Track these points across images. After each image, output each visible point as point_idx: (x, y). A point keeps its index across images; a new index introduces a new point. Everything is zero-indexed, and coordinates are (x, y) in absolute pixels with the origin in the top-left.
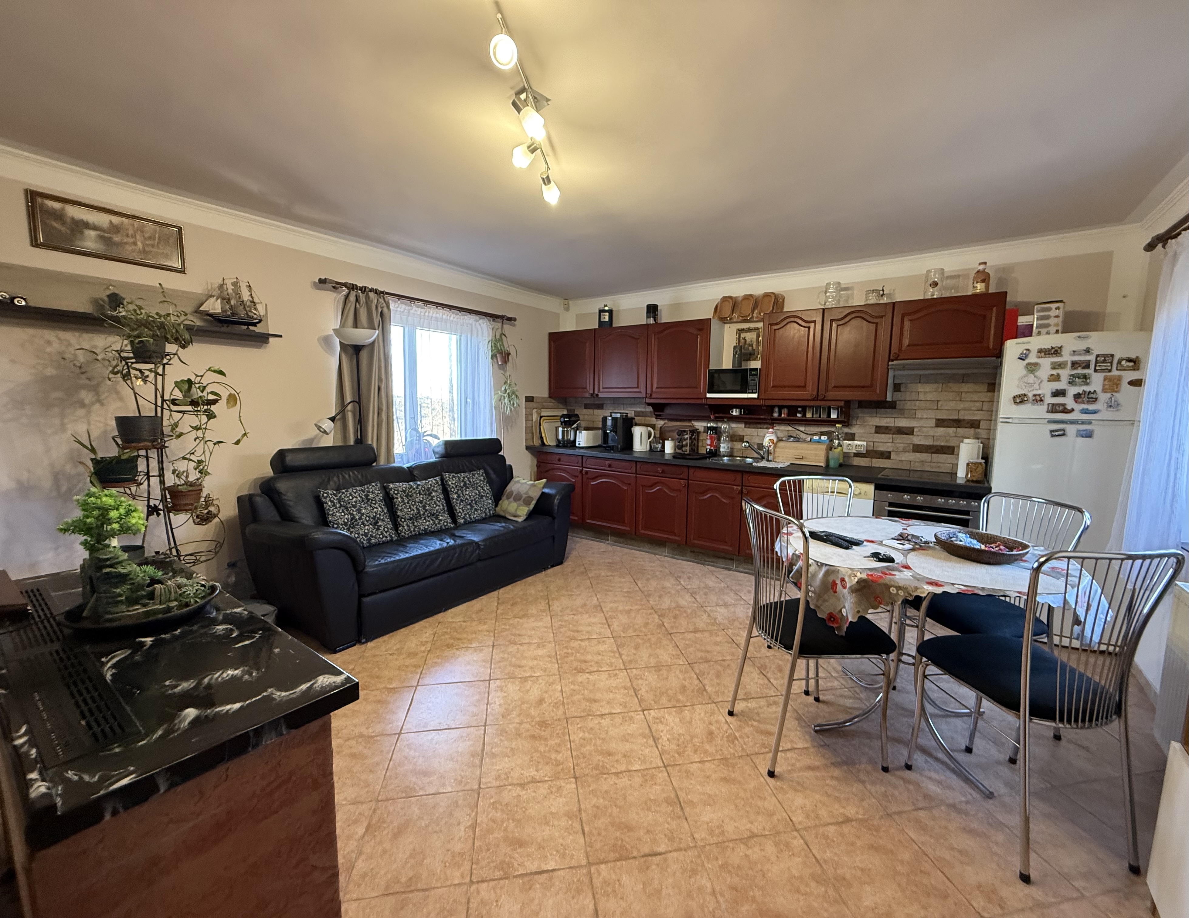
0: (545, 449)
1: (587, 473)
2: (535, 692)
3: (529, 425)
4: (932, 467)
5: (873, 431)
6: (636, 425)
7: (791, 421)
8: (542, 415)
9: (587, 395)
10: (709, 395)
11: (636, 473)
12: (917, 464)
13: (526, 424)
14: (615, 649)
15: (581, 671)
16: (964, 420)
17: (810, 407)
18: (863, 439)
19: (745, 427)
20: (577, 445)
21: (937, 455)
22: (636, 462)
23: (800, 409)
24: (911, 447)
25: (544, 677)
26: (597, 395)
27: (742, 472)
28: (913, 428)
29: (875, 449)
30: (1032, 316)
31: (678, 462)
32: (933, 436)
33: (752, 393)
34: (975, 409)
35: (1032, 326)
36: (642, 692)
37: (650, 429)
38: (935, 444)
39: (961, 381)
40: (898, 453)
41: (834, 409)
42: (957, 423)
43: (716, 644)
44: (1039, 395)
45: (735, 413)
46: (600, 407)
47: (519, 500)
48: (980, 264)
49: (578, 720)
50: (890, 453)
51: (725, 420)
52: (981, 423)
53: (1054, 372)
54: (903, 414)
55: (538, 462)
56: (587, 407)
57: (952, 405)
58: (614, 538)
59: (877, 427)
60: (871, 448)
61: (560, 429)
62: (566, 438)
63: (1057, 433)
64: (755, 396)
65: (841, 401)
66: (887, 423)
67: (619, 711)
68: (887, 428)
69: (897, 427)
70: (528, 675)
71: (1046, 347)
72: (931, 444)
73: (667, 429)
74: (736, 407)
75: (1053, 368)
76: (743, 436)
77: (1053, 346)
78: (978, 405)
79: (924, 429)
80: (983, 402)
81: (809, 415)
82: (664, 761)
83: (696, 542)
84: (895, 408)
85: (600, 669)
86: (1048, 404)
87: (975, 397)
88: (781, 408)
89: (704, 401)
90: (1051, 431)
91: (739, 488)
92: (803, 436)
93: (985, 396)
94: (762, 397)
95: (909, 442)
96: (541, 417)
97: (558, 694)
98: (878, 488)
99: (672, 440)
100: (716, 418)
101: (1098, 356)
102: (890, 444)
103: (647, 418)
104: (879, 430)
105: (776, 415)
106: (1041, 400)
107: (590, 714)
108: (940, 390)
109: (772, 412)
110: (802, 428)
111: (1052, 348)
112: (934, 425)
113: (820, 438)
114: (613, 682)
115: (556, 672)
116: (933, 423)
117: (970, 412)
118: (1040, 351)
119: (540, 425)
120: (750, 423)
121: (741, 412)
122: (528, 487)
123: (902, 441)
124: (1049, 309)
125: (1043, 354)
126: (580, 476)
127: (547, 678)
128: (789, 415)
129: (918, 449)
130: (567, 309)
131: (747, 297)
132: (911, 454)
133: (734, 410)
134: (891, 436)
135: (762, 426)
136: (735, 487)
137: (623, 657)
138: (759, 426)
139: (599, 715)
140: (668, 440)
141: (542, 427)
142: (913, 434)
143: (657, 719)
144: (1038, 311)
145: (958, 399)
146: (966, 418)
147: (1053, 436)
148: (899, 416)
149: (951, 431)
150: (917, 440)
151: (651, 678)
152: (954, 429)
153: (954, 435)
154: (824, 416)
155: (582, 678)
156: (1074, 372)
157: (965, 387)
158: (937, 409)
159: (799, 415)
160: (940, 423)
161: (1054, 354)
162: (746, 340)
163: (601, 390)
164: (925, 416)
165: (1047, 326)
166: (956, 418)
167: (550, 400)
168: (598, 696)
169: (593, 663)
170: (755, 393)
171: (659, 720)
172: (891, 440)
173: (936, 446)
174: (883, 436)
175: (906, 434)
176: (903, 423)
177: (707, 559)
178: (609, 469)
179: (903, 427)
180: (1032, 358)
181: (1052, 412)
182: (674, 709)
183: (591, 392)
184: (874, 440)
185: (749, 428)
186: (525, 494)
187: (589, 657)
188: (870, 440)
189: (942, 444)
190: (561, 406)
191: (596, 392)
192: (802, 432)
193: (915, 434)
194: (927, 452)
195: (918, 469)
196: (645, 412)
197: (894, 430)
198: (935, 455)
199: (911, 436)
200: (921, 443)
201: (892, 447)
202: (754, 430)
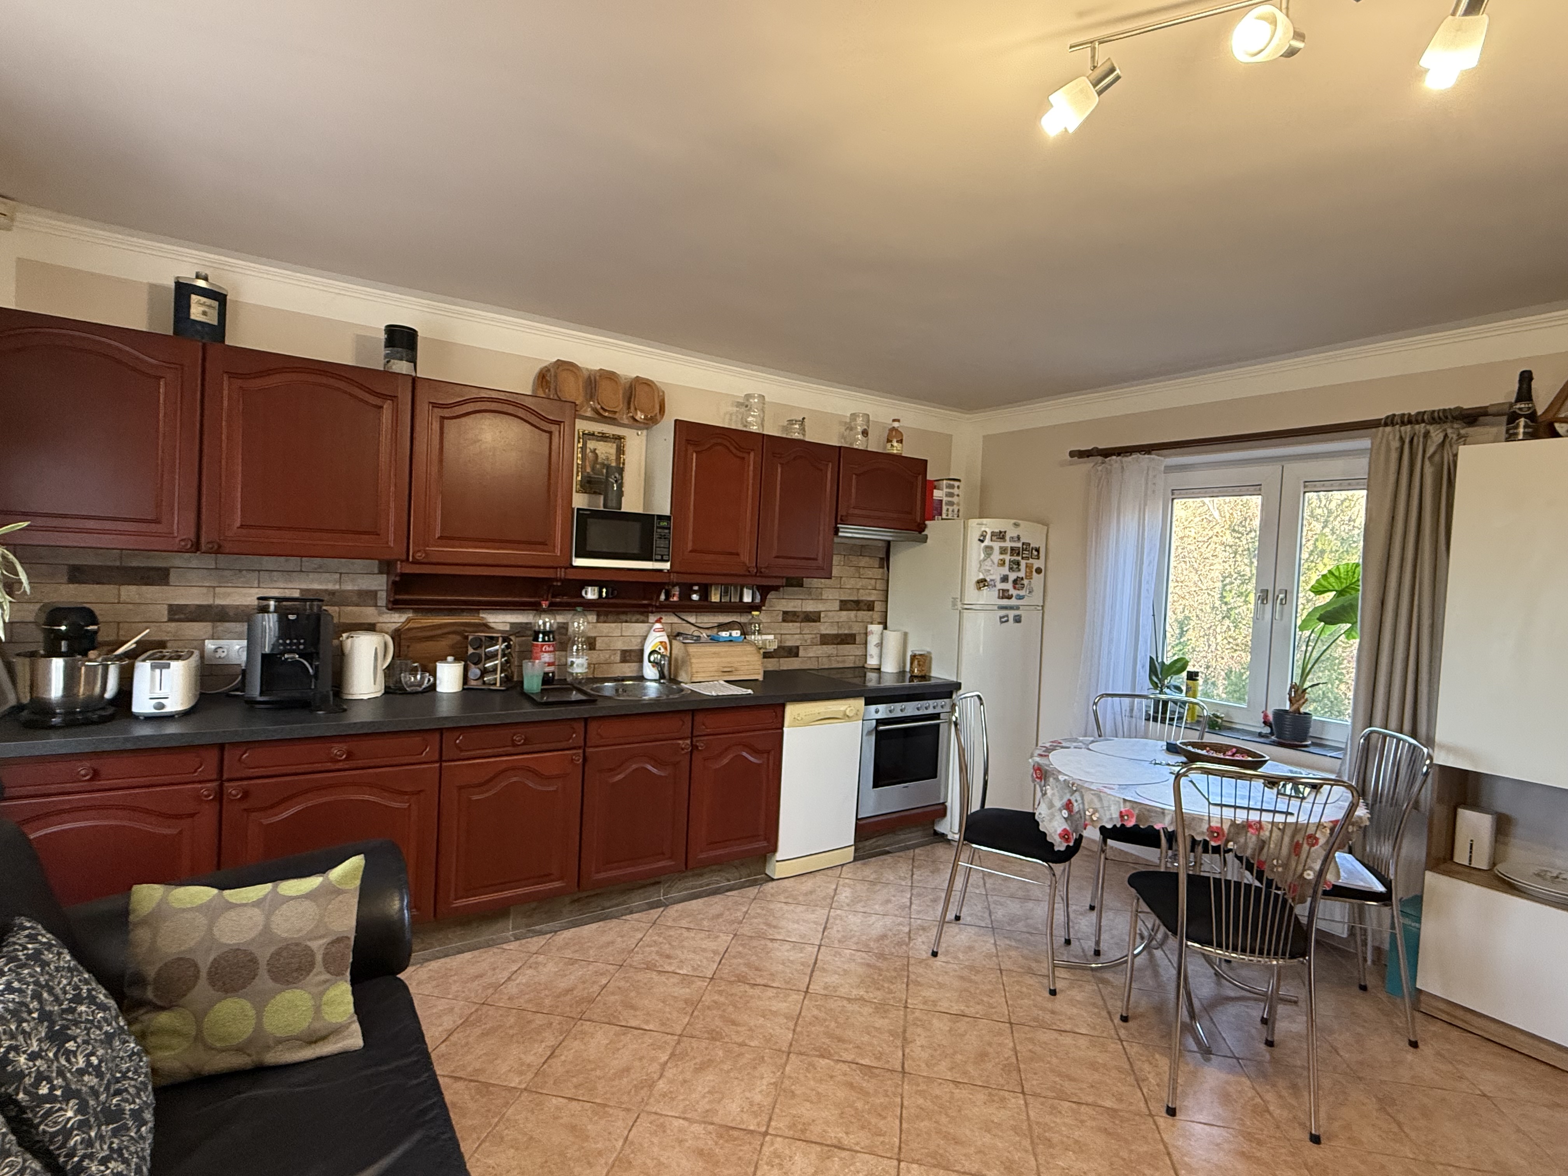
4: (838, 662)
5: (780, 619)
6: (356, 627)
7: (683, 607)
10: (579, 562)
11: (441, 760)
12: (824, 660)
16: (862, 601)
18: (774, 630)
19: (598, 622)
20: (142, 710)
22: (441, 731)
23: (696, 588)
24: (819, 638)
26: (216, 546)
27: (694, 712)
28: (820, 612)
29: (783, 645)
30: (941, 491)
32: (838, 623)
33: (662, 560)
34: (870, 587)
35: (941, 501)
37: (386, 637)
38: (840, 632)
39: (859, 553)
40: (806, 647)
41: (748, 588)
42: (857, 605)
44: (993, 580)
45: (590, 594)
50: (798, 647)
51: (578, 609)
52: (876, 603)
53: (1001, 557)
54: (810, 594)
57: (852, 581)
59: (784, 613)
60: (780, 644)
62: (83, 692)
63: (1003, 619)
64: (666, 566)
66: (795, 607)
68: (795, 613)
69: (804, 612)
72: (835, 632)
74: (592, 583)
75: (1001, 553)
78: (873, 582)
79: (830, 614)
80: (876, 579)
81: (715, 598)
84: (801, 586)
86: (999, 590)
87: (869, 573)
89: (561, 574)
91: (688, 742)
92: (691, 630)
93: (878, 573)
95: (815, 632)
98: (868, 703)
100: (551, 605)
101: (1023, 544)
102: (797, 636)
104: (788, 617)
105: (663, 597)
106: (994, 586)
108: (842, 563)
109: (659, 593)
110: (692, 619)
111: (1000, 532)
112: (838, 608)
113: (730, 635)
116: (837, 606)
117: (867, 591)
118: (993, 534)
120: (607, 614)
121: (600, 593)
123: (809, 631)
124: (953, 487)
125: (994, 537)
128: (680, 597)
129: (826, 640)
131: (608, 376)
132: (819, 647)
133: (591, 589)
134: (798, 624)
135: (628, 618)
138: (623, 617)
140: (442, 659)
142: (820, 621)
145: (857, 575)
146: (864, 598)
147: (1002, 622)
148: (807, 597)
150: (825, 628)
152: (855, 612)
153: (855, 619)
154: (735, 599)
156: (1013, 558)
157: (864, 561)
158: (841, 588)
159: (695, 597)
160: (845, 605)
161: (1001, 538)
162: (596, 456)
164: (830, 597)
166: (856, 599)
170: (667, 561)
172: (799, 631)
173: (841, 635)
174: (791, 624)
175: (814, 621)
176: (810, 606)
179: (811, 612)
180: (987, 542)
181: (1002, 598)
184: (782, 632)
185: (605, 622)
188: (779, 632)
189: (846, 632)
192: (692, 624)
193: (822, 620)
194: (833, 644)
195: (826, 667)
196: (344, 591)
197: (802, 616)
198: (840, 647)
199: (818, 624)
200: (827, 632)
201: (800, 639)
202: (613, 625)
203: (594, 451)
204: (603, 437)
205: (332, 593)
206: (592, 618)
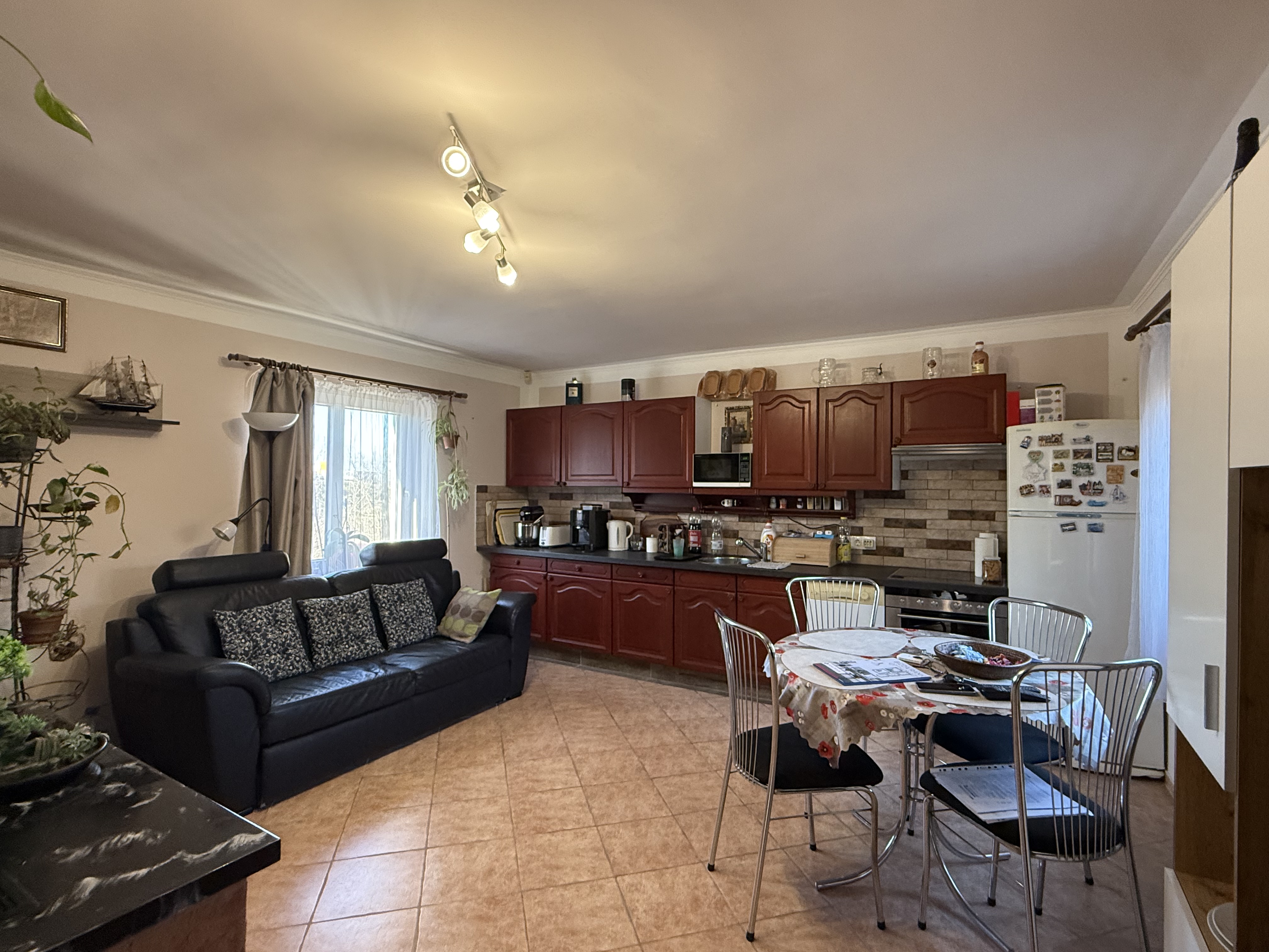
0: (500, 550)
1: (552, 579)
2: (483, 860)
3: (481, 520)
4: (949, 566)
5: (883, 524)
6: (613, 518)
7: (791, 512)
8: (498, 507)
9: (552, 484)
10: (695, 484)
11: (612, 578)
12: (932, 562)
13: (477, 519)
14: (584, 801)
15: (540, 831)
16: (978, 511)
17: (810, 497)
18: (872, 534)
19: (739, 521)
20: (540, 544)
21: (953, 551)
22: (612, 564)
23: (799, 500)
24: (925, 543)
25: (495, 842)
26: (565, 484)
27: (736, 576)
28: (925, 521)
29: (886, 545)
30: (1033, 400)
31: (663, 564)
32: (948, 530)
33: (745, 481)
34: (988, 498)
35: (1034, 410)
36: (616, 854)
37: (628, 523)
38: (950, 538)
39: (971, 468)
40: (911, 549)
41: (837, 500)
42: (972, 515)
43: (707, 789)
44: (1045, 486)
45: (727, 504)
46: (569, 497)
47: (467, 615)
48: (977, 343)
49: (536, 893)
50: (902, 549)
51: (716, 512)
52: (997, 514)
53: (1058, 461)
54: (913, 504)
55: (492, 565)
56: (552, 497)
57: (964, 494)
58: (587, 661)
59: (886, 520)
60: (882, 545)
61: (520, 525)
62: (526, 535)
63: (1067, 528)
64: (748, 485)
65: (843, 490)
66: (897, 515)
67: (586, 878)
68: (897, 521)
69: (908, 520)
70: (475, 839)
71: (1047, 435)
72: (946, 538)
73: (650, 524)
74: (728, 497)
75: (1056, 457)
76: (738, 531)
77: (1054, 434)
78: (992, 494)
79: (938, 522)
80: (996, 491)
81: (810, 507)
82: (640, 937)
83: (685, 662)
84: (903, 498)
85: (565, 828)
86: (1056, 496)
87: (988, 485)
88: (778, 499)
89: (690, 491)
90: (1062, 526)
91: (734, 594)
92: (805, 530)
93: (997, 485)
94: (756, 485)
95: (921, 537)
96: (496, 511)
97: (512, 862)
98: (889, 591)
99: (655, 537)
100: (705, 510)
101: (1098, 445)
102: (901, 540)
103: (626, 511)
104: (889, 523)
105: (773, 506)
106: (1048, 492)
107: (551, 884)
108: (950, 477)
109: (769, 503)
110: (804, 522)
111: (1053, 436)
112: (947, 517)
113: (824, 533)
114: (582, 843)
115: (510, 834)
116: (945, 515)
117: (984, 502)
118: (1041, 439)
119: (495, 520)
120: (745, 516)
121: (733, 503)
122: (478, 600)
123: (914, 536)
124: (1049, 393)
125: (1044, 442)
126: (544, 583)
127: (499, 842)
128: (788, 506)
129: (932, 544)
130: (529, 382)
131: (736, 373)
132: (926, 550)
133: (726, 501)
134: (902, 530)
135: (758, 519)
136: (729, 593)
137: (593, 810)
138: (754, 519)
139: (562, 886)
140: (649, 536)
141: (497, 523)
142: (925, 528)
143: (632, 886)
144: (1039, 395)
145: (969, 487)
146: (980, 508)
147: (1064, 531)
148: (909, 507)
149: (966, 523)
150: (931, 534)
151: (627, 835)
152: (969, 522)
153: (969, 528)
154: (826, 507)
155: (543, 839)
156: (1076, 462)
157: (976, 475)
158: (949, 499)
159: (799, 506)
160: (954, 515)
161: (1055, 442)
162: (736, 421)
163: (570, 478)
164: (937, 507)
165: (1049, 410)
166: (969, 509)
167: (507, 489)
168: (562, 861)
169: (556, 821)
170: (748, 482)
171: (635, 888)
172: (903, 535)
173: (951, 541)
174: (893, 529)
175: (919, 528)
176: (914, 515)
177: (699, 683)
178: (578, 573)
179: (914, 520)
180: (1035, 447)
181: (1060, 505)
182: (654, 873)
183: (558, 480)
184: (884, 535)
185: (743, 521)
186: (474, 608)
187: (551, 813)
188: (881, 534)
189: (958, 539)
190: (521, 496)
191: (563, 480)
192: (804, 525)
193: (927, 527)
194: (941, 548)
195: (935, 568)
196: (623, 503)
197: (904, 523)
198: (950, 552)
199: (924, 530)
200: (935, 537)
201: (904, 542)
202: (749, 524)
203: (734, 418)
204: (739, 409)
205: (619, 503)
206: (736, 519)
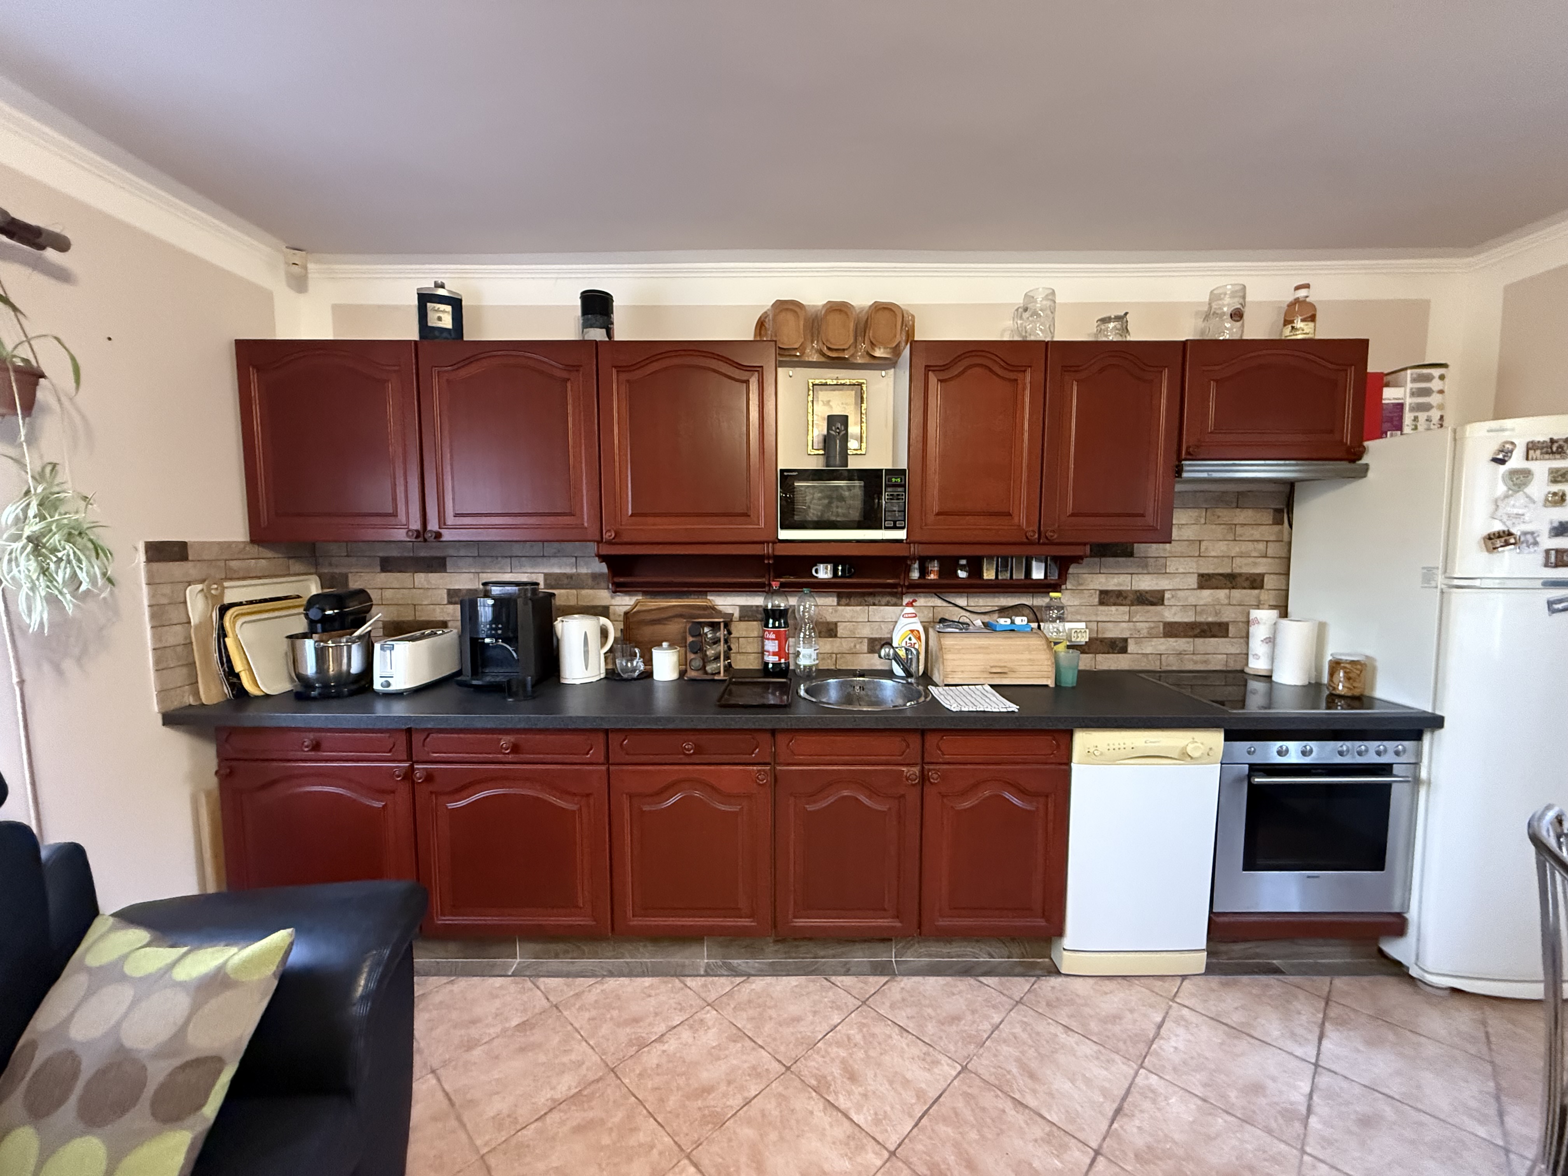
0: (252, 716)
4: (1196, 663)
5: (1096, 600)
7: (943, 586)
8: (227, 601)
10: (784, 534)
11: (607, 761)
12: (1171, 658)
16: (1240, 575)
17: (990, 558)
18: (1079, 617)
20: (377, 685)
21: (1202, 640)
22: (606, 732)
23: (968, 562)
24: (1161, 628)
26: (438, 535)
27: (924, 732)
28: (1163, 591)
29: (1100, 636)
30: (1402, 389)
32: (1195, 606)
33: (895, 527)
34: (1256, 554)
35: (1403, 405)
37: (603, 620)
38: (1200, 620)
39: (1234, 505)
40: (1139, 640)
41: (1039, 560)
42: (1231, 580)
44: (1532, 533)
45: (824, 573)
46: (438, 565)
48: (1297, 288)
50: (1125, 640)
51: (800, 589)
52: (1267, 577)
53: (1556, 488)
54: (1146, 566)
56: (387, 565)
57: (1221, 548)
58: (532, 947)
59: (1102, 592)
60: (1095, 635)
61: (309, 646)
62: (332, 669)
63: (1560, 606)
64: (901, 535)
66: (1120, 585)
68: (1120, 593)
69: (1136, 591)
71: (1541, 440)
72: (1193, 619)
75: (1554, 481)
76: (836, 624)
77: (1555, 438)
78: (1261, 546)
79: (1181, 594)
80: (1267, 542)
81: (989, 574)
86: (1547, 552)
87: (1256, 533)
89: (767, 550)
90: (1550, 603)
91: (916, 770)
93: (1269, 532)
94: (916, 537)
95: (1155, 619)
96: (224, 609)
98: (1230, 737)
100: (780, 585)
102: (1124, 625)
104: (1106, 598)
106: (1536, 543)
111: (1552, 441)
112: (1196, 587)
113: (1013, 622)
116: (1193, 581)
117: (1251, 560)
118: (1531, 447)
119: (222, 634)
121: (835, 571)
123: (1146, 617)
124: (1429, 378)
125: (1538, 452)
126: (403, 791)
128: (941, 573)
129: (1172, 630)
131: (839, 309)
132: (1163, 640)
133: (821, 567)
134: (1126, 609)
136: (905, 769)
140: (659, 645)
141: (229, 641)
142: (1163, 604)
144: (1414, 380)
145: (1231, 537)
146: (1245, 570)
147: (1553, 611)
148: (1140, 570)
149: (1222, 594)
150: (1171, 614)
152: (1227, 591)
153: (1226, 602)
154: (1019, 575)
157: (1243, 516)
158: (1200, 556)
159: (962, 574)
160: (1206, 581)
163: (450, 520)
164: (1181, 570)
166: (1229, 571)
167: (255, 550)
170: (903, 528)
172: (1127, 618)
173: (1201, 624)
174: (1113, 608)
175: (1153, 604)
176: (1146, 583)
179: (1147, 592)
180: (1516, 461)
181: (1556, 566)
183: (416, 525)
184: (1099, 619)
185: (847, 605)
188: (1094, 618)
189: (1210, 619)
191: (433, 525)
193: (1166, 602)
194: (1186, 636)
195: (1174, 668)
197: (1131, 597)
198: (1199, 641)
199: (1159, 608)
200: (1177, 619)
201: (1130, 629)
202: (859, 608)
203: (828, 404)
204: (839, 385)
205: (570, 577)
206: (832, 600)
